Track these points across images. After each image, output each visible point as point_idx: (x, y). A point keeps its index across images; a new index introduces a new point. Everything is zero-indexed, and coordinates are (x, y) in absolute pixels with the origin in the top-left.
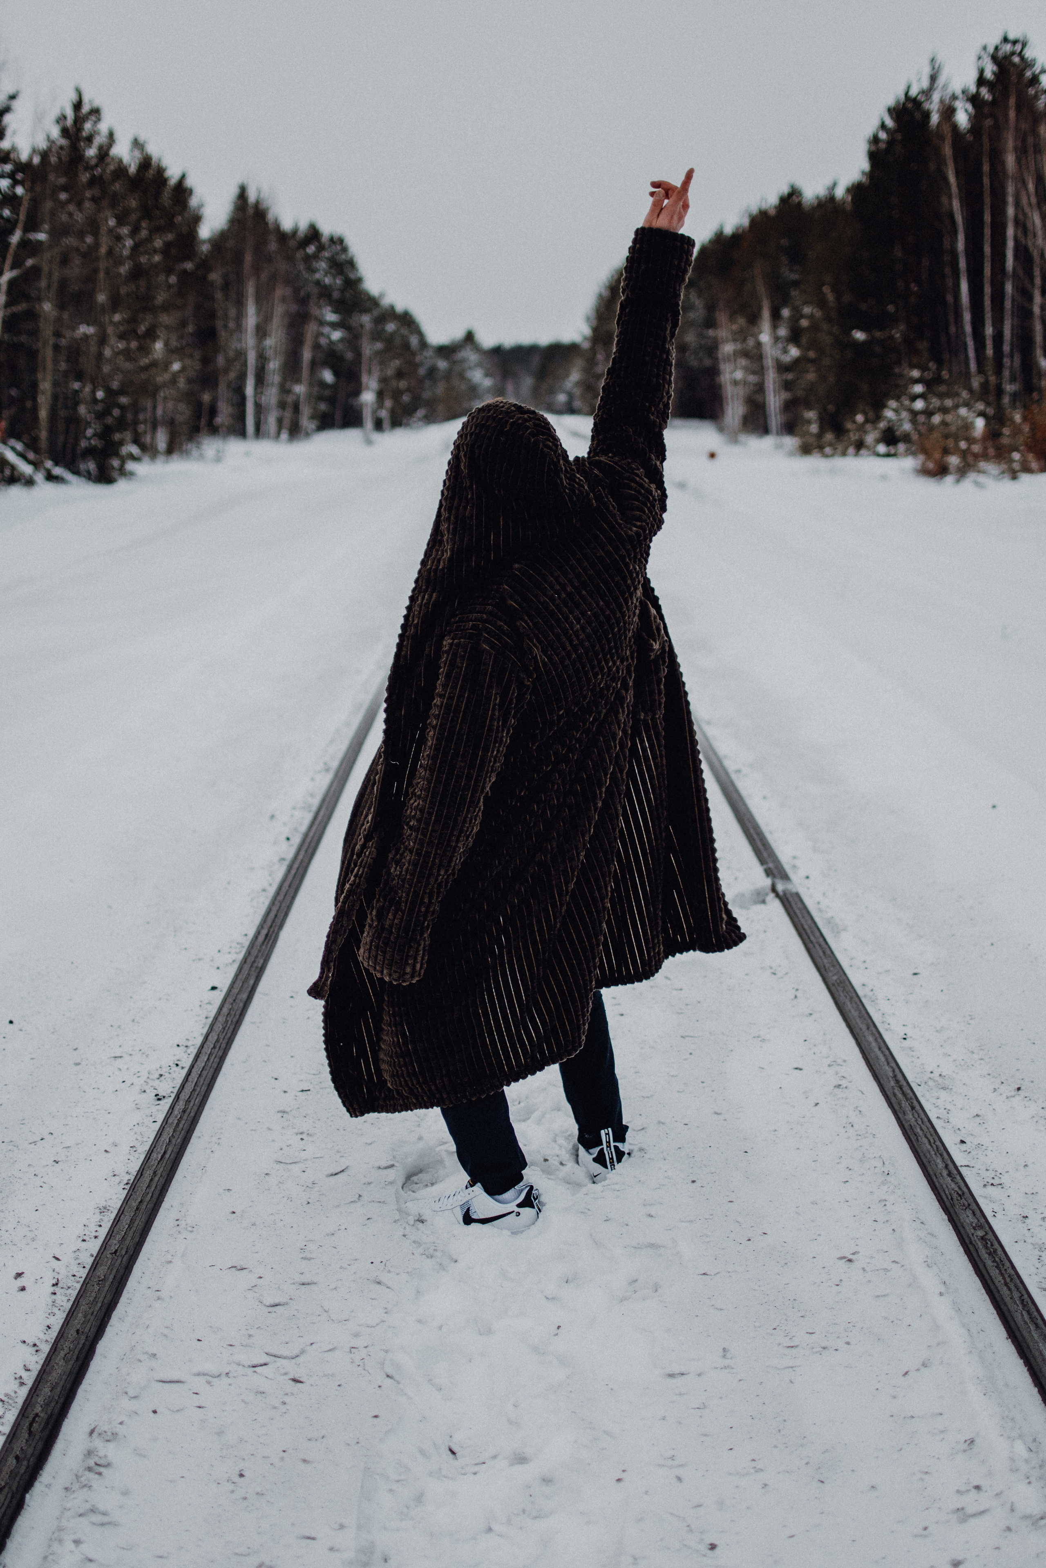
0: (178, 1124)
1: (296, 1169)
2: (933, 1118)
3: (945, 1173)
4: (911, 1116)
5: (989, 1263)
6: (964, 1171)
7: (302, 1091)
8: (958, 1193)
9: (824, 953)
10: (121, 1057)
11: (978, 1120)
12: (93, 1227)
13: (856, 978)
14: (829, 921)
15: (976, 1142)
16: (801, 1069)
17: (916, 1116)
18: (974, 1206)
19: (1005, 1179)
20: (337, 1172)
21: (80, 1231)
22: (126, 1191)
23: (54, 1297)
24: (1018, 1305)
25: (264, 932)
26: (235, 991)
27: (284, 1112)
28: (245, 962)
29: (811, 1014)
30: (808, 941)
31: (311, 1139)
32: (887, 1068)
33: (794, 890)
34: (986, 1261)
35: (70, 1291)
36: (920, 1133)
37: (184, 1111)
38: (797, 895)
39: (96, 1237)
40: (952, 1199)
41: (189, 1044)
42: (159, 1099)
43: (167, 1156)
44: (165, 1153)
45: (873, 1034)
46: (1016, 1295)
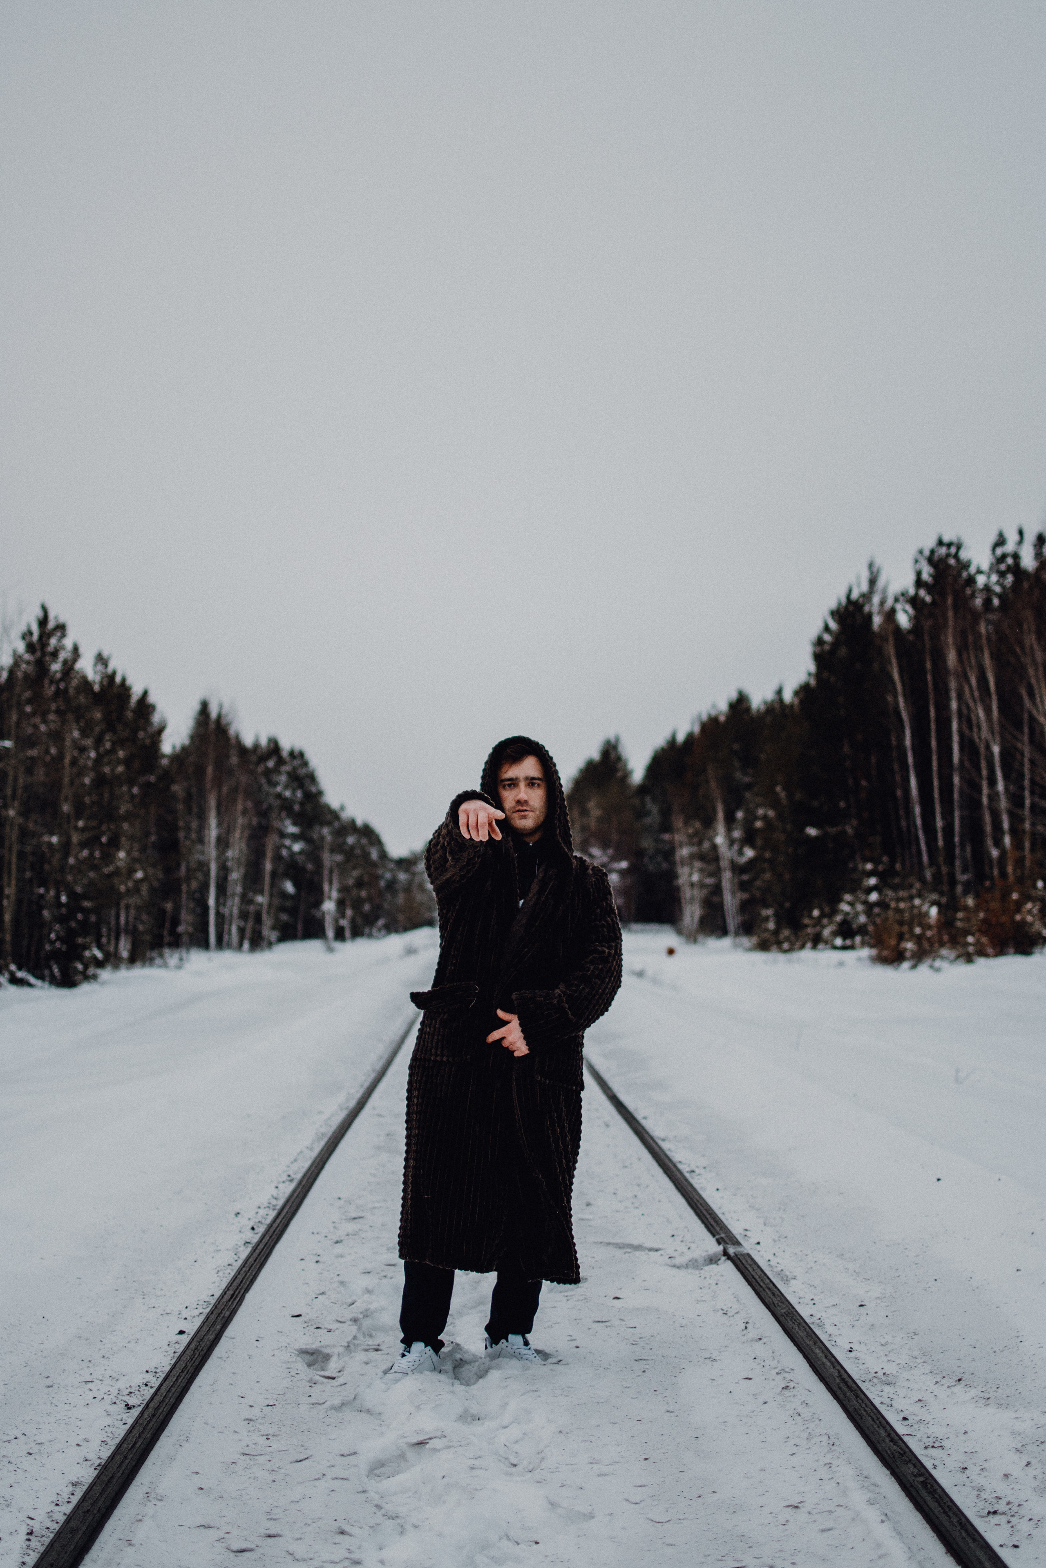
0: (147, 1425)
1: (261, 1460)
2: (876, 1402)
3: (887, 1440)
4: (855, 1402)
5: (928, 1498)
6: (906, 1439)
7: (268, 1406)
8: (899, 1453)
9: (774, 1294)
10: (91, 1382)
11: (920, 1404)
12: (65, 1496)
13: (804, 1311)
14: (779, 1274)
15: (918, 1419)
16: (750, 1379)
17: (860, 1401)
18: (914, 1461)
19: (945, 1443)
20: (302, 1458)
21: (55, 1498)
22: (97, 1471)
23: (28, 1543)
24: (956, 1527)
25: (230, 1293)
26: (202, 1333)
27: (250, 1420)
28: (212, 1313)
29: (760, 1339)
30: (757, 1287)
31: (275, 1438)
32: (832, 1370)
33: (746, 1252)
34: (926, 1498)
35: (44, 1538)
36: (864, 1413)
37: (153, 1415)
38: (749, 1255)
39: (69, 1502)
40: (894, 1457)
41: (158, 1371)
42: (129, 1408)
43: (137, 1446)
44: (135, 1443)
45: (820, 1348)
46: (955, 1520)
